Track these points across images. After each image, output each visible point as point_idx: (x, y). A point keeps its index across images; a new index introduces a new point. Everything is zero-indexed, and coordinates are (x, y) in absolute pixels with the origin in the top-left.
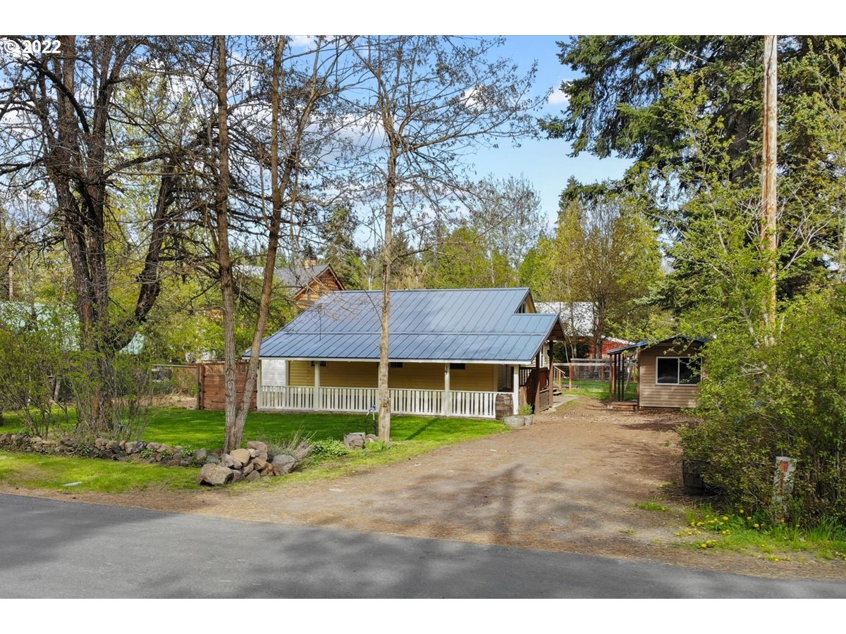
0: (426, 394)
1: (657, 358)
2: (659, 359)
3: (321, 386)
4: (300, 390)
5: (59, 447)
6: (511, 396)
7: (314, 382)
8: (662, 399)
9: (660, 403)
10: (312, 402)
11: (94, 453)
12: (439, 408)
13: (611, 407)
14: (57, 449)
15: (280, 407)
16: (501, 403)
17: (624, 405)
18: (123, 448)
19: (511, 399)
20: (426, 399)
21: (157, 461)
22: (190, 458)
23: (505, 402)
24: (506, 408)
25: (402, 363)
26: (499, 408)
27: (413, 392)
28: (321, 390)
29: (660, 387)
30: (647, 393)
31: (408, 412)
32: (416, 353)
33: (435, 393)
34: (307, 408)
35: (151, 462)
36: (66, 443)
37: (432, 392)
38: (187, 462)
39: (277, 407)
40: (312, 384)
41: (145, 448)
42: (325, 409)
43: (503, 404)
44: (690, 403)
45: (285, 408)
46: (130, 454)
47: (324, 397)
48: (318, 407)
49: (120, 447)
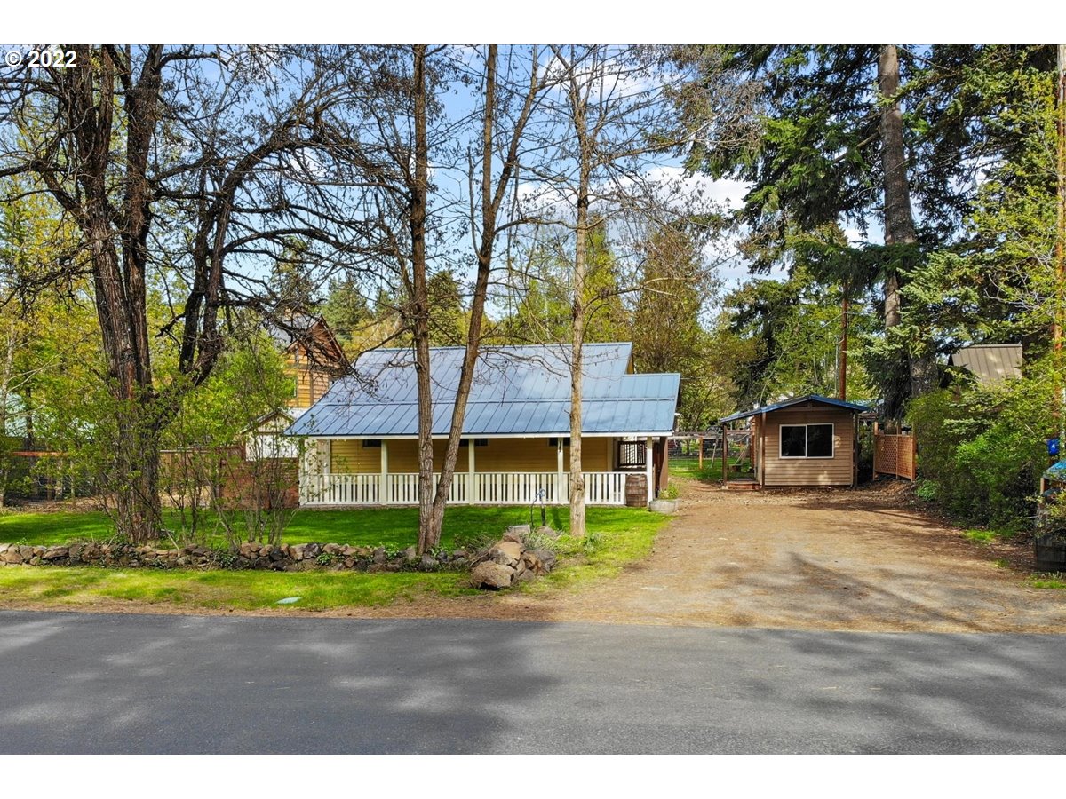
0: (533, 478)
1: (781, 426)
2: (783, 428)
3: (389, 472)
4: (360, 478)
5: (184, 558)
6: (645, 476)
7: (380, 469)
8: (787, 476)
9: (785, 480)
10: (377, 496)
11: (242, 563)
12: (549, 494)
13: (727, 488)
14: (181, 561)
15: (332, 502)
16: (635, 485)
17: (742, 484)
18: (286, 553)
19: (646, 480)
20: (533, 483)
21: (347, 567)
22: (399, 560)
23: (640, 484)
24: (641, 491)
25: (486, 439)
26: (631, 492)
27: (516, 476)
28: (390, 477)
29: (784, 462)
30: (770, 469)
31: (510, 501)
32: (520, 425)
33: (544, 477)
34: (371, 502)
35: (340, 569)
36: (195, 551)
37: (540, 475)
38: (398, 566)
39: (327, 502)
40: (379, 470)
41: (321, 551)
42: (395, 502)
43: (638, 487)
44: (820, 479)
45: (340, 503)
46: (301, 560)
47: (395, 488)
48: (386, 500)
49: (282, 552)
